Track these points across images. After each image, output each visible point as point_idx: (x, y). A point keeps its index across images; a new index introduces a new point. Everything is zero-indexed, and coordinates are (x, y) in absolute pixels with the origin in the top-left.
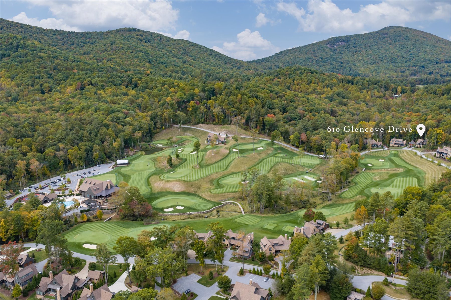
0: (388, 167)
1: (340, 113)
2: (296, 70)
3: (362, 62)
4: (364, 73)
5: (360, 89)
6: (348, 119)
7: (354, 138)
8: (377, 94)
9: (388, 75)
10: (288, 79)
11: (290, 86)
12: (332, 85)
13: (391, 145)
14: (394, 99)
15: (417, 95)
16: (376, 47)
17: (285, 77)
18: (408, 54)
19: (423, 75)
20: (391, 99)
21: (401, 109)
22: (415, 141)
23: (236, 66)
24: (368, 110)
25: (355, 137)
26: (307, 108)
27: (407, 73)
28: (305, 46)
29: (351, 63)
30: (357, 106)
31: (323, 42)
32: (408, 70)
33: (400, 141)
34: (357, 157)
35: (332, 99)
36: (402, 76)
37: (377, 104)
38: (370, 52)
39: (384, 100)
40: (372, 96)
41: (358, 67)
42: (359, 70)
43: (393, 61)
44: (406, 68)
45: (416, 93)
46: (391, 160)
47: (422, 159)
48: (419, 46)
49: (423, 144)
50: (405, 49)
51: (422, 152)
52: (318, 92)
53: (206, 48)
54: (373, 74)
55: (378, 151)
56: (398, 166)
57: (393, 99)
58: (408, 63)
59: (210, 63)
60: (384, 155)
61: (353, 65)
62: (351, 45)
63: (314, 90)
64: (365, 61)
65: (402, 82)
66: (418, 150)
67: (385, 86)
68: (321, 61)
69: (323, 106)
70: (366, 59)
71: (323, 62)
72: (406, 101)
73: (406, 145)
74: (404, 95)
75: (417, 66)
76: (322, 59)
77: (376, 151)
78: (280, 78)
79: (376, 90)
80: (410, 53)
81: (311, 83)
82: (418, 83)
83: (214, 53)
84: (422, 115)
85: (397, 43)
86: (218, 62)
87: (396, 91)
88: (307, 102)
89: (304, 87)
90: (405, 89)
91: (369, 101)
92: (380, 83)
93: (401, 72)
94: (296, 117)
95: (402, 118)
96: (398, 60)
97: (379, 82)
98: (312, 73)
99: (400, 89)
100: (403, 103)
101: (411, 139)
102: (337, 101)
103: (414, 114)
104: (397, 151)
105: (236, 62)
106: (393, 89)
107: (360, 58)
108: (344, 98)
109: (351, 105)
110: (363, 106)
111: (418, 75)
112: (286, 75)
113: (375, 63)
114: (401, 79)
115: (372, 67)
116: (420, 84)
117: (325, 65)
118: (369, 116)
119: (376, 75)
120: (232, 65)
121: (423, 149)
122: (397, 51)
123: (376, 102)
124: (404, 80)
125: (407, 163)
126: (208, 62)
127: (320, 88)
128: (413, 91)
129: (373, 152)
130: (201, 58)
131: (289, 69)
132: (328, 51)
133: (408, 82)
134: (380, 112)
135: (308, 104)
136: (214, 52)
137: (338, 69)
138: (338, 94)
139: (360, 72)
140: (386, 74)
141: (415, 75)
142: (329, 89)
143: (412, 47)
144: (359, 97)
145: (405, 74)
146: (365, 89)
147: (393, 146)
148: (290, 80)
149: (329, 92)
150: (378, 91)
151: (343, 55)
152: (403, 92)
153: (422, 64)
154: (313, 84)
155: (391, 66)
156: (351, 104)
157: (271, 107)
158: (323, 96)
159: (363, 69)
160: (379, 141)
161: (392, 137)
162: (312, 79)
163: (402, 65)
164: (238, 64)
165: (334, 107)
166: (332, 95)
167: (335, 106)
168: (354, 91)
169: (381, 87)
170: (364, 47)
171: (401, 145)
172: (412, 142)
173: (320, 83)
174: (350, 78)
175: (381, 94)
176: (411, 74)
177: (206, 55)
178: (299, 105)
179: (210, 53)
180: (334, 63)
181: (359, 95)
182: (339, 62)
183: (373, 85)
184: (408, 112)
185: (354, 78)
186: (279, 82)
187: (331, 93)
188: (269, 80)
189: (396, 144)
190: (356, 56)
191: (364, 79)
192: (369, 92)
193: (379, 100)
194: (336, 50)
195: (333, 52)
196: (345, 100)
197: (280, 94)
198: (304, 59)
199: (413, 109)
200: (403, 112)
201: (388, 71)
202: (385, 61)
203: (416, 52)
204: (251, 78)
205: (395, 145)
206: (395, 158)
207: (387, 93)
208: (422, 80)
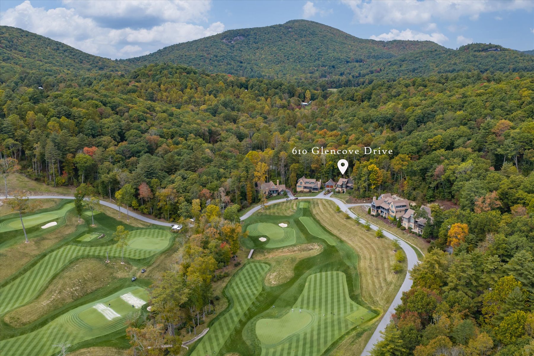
0: (294, 242)
1: (223, 134)
2: (163, 69)
3: (265, 61)
4: (267, 75)
5: (257, 96)
6: (232, 146)
7: (237, 184)
8: (279, 102)
9: (295, 77)
10: (151, 82)
11: (153, 93)
12: (217, 91)
13: (299, 189)
14: (302, 109)
15: (331, 102)
16: (280, 43)
17: (147, 79)
18: (316, 52)
19: (334, 76)
20: (298, 109)
21: (311, 125)
22: (334, 180)
23: (96, 66)
24: (266, 128)
25: (240, 182)
26: (165, 130)
27: (317, 74)
28: (196, 41)
29: (253, 62)
30: (251, 121)
31: (218, 35)
32: (317, 70)
33: (312, 182)
34: (235, 235)
35: (215, 112)
36: (311, 77)
37: (279, 117)
38: (274, 49)
39: (288, 111)
40: (272, 106)
41: (261, 68)
42: (263, 71)
43: (300, 60)
44: (316, 69)
45: (329, 100)
46: (298, 223)
47: (349, 221)
48: (328, 43)
49: (347, 187)
50: (312, 46)
51: (348, 202)
52: (195, 102)
53: (49, 39)
54: (279, 76)
55: (278, 204)
56: (311, 239)
57: (300, 109)
58: (317, 62)
59: (54, 62)
60: (289, 213)
61: (255, 64)
62: (252, 40)
63: (190, 98)
64: (269, 60)
65: (311, 85)
66: (341, 198)
67: (289, 90)
68: (216, 60)
69: (195, 126)
70: (269, 57)
71: (218, 61)
72: (317, 111)
73: (322, 188)
74: (314, 102)
75: (326, 66)
76: (216, 57)
77: (275, 205)
78: (140, 82)
79: (277, 97)
80: (318, 50)
81: (186, 88)
82: (329, 86)
83: (62, 47)
84: (341, 135)
85: (303, 39)
86: (68, 61)
87: (305, 97)
88: (168, 120)
89: (175, 93)
90: (314, 94)
91: (269, 113)
92: (283, 87)
93: (310, 73)
94: (141, 148)
95: (313, 140)
96: (306, 59)
97: (281, 86)
98: (188, 73)
99: (308, 95)
100: (313, 115)
101: (327, 177)
102: (222, 115)
103: (330, 133)
104: (308, 201)
105: (96, 60)
106: (299, 95)
107: (263, 56)
108: (233, 109)
109: (243, 121)
110: (259, 122)
111: (328, 76)
112: (149, 76)
113: (280, 62)
114: (310, 81)
115: (277, 68)
116: (332, 87)
117: (220, 65)
118: (267, 138)
119: (282, 78)
120: (91, 65)
121: (348, 197)
122: (304, 48)
123: (277, 115)
124: (313, 83)
125: (324, 228)
126: (50, 60)
127: (199, 95)
128: (325, 97)
129: (269, 207)
130: (40, 54)
131: (154, 67)
132: (224, 47)
133: (318, 84)
134: (282, 131)
135: (168, 124)
136: (63, 45)
137: (236, 70)
138: (225, 105)
139: (263, 74)
140: (293, 76)
141: (325, 77)
142: (212, 96)
143: (320, 44)
144: (254, 107)
145: (314, 76)
146: (263, 95)
147: (301, 192)
148: (154, 84)
149: (213, 101)
150: (281, 98)
151: (243, 53)
152: (313, 98)
153: (332, 64)
154: (188, 90)
155: (299, 66)
156: (242, 118)
157: (96, 133)
158: (203, 107)
159: (266, 70)
160: (280, 183)
161: (299, 176)
162: (188, 82)
163: (311, 64)
164: (100, 63)
165: (214, 126)
166: (216, 105)
167: (216, 124)
168: (248, 99)
169: (284, 93)
170: (267, 43)
171: (314, 189)
172: (330, 182)
173: (199, 88)
174: (243, 79)
175: (284, 102)
176: (321, 75)
177: (49, 49)
178: (152, 125)
179: (56, 47)
180: (233, 62)
181: (255, 104)
182: (238, 61)
183: (273, 90)
184: (321, 129)
185: (249, 81)
186: (137, 87)
187: (215, 103)
188: (121, 85)
189: (305, 187)
190: (258, 54)
191: (262, 82)
192: (269, 100)
193: (281, 111)
194: (233, 47)
195: (231, 49)
196: (234, 113)
197: (121, 108)
198: (194, 57)
199: (327, 124)
200: (314, 128)
201: (295, 72)
202: (291, 60)
203: (325, 50)
204: (95, 82)
205: (305, 190)
206: (305, 218)
207: (292, 100)
208: (334, 82)
